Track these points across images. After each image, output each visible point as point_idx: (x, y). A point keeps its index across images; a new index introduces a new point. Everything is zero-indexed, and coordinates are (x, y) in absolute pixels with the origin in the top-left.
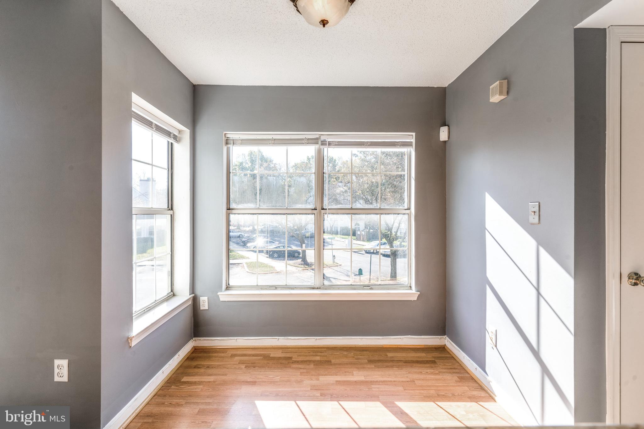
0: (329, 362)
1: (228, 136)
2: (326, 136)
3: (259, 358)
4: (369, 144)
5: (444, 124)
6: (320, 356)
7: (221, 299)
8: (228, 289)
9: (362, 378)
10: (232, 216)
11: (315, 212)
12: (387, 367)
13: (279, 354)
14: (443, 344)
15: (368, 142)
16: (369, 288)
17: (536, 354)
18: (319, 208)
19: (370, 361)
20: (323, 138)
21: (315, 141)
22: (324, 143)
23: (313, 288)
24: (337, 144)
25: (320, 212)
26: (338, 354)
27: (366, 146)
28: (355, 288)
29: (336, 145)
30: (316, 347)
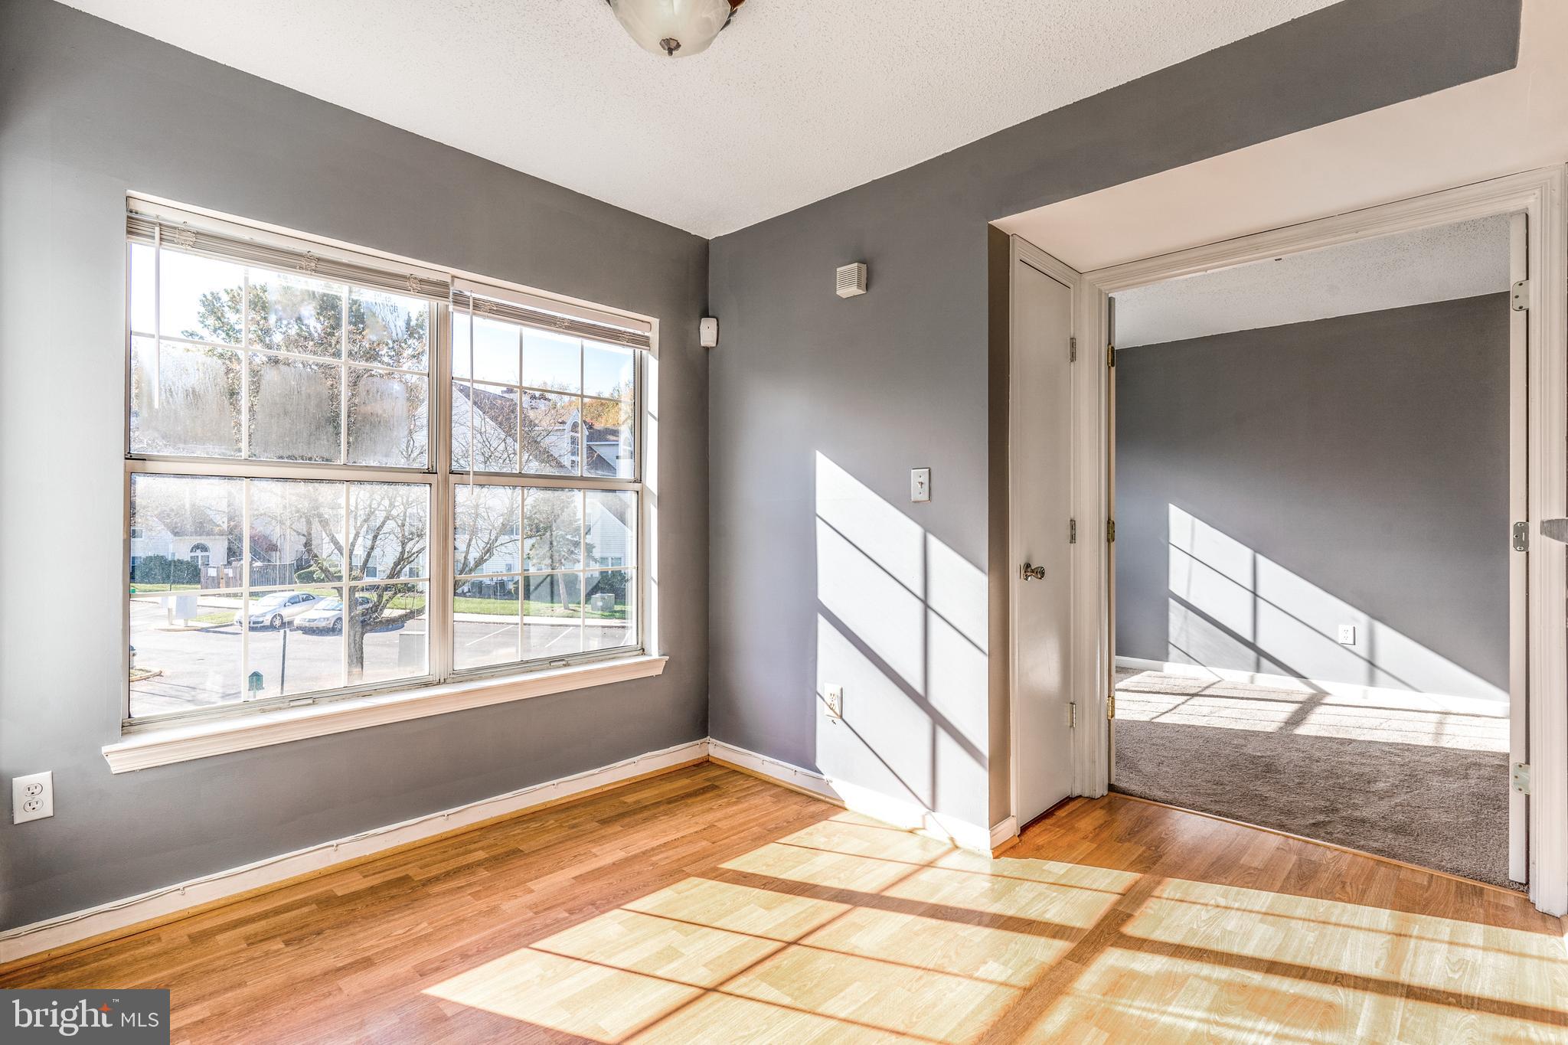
0: (516, 853)
1: (136, 205)
2: (467, 281)
3: (305, 910)
4: (566, 324)
5: (706, 314)
6: (482, 848)
7: (115, 769)
8: (129, 733)
9: (621, 855)
10: (141, 483)
11: (432, 478)
12: (645, 820)
13: (357, 883)
14: (704, 754)
15: (563, 319)
16: (564, 662)
17: (921, 701)
18: (442, 468)
19: (605, 822)
20: (458, 286)
21: (438, 289)
22: (460, 300)
23: (427, 685)
24: (495, 309)
25: (446, 481)
26: (518, 831)
27: (560, 327)
28: (533, 668)
29: (491, 311)
30: (450, 835)
